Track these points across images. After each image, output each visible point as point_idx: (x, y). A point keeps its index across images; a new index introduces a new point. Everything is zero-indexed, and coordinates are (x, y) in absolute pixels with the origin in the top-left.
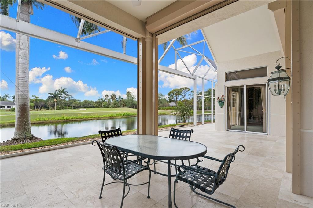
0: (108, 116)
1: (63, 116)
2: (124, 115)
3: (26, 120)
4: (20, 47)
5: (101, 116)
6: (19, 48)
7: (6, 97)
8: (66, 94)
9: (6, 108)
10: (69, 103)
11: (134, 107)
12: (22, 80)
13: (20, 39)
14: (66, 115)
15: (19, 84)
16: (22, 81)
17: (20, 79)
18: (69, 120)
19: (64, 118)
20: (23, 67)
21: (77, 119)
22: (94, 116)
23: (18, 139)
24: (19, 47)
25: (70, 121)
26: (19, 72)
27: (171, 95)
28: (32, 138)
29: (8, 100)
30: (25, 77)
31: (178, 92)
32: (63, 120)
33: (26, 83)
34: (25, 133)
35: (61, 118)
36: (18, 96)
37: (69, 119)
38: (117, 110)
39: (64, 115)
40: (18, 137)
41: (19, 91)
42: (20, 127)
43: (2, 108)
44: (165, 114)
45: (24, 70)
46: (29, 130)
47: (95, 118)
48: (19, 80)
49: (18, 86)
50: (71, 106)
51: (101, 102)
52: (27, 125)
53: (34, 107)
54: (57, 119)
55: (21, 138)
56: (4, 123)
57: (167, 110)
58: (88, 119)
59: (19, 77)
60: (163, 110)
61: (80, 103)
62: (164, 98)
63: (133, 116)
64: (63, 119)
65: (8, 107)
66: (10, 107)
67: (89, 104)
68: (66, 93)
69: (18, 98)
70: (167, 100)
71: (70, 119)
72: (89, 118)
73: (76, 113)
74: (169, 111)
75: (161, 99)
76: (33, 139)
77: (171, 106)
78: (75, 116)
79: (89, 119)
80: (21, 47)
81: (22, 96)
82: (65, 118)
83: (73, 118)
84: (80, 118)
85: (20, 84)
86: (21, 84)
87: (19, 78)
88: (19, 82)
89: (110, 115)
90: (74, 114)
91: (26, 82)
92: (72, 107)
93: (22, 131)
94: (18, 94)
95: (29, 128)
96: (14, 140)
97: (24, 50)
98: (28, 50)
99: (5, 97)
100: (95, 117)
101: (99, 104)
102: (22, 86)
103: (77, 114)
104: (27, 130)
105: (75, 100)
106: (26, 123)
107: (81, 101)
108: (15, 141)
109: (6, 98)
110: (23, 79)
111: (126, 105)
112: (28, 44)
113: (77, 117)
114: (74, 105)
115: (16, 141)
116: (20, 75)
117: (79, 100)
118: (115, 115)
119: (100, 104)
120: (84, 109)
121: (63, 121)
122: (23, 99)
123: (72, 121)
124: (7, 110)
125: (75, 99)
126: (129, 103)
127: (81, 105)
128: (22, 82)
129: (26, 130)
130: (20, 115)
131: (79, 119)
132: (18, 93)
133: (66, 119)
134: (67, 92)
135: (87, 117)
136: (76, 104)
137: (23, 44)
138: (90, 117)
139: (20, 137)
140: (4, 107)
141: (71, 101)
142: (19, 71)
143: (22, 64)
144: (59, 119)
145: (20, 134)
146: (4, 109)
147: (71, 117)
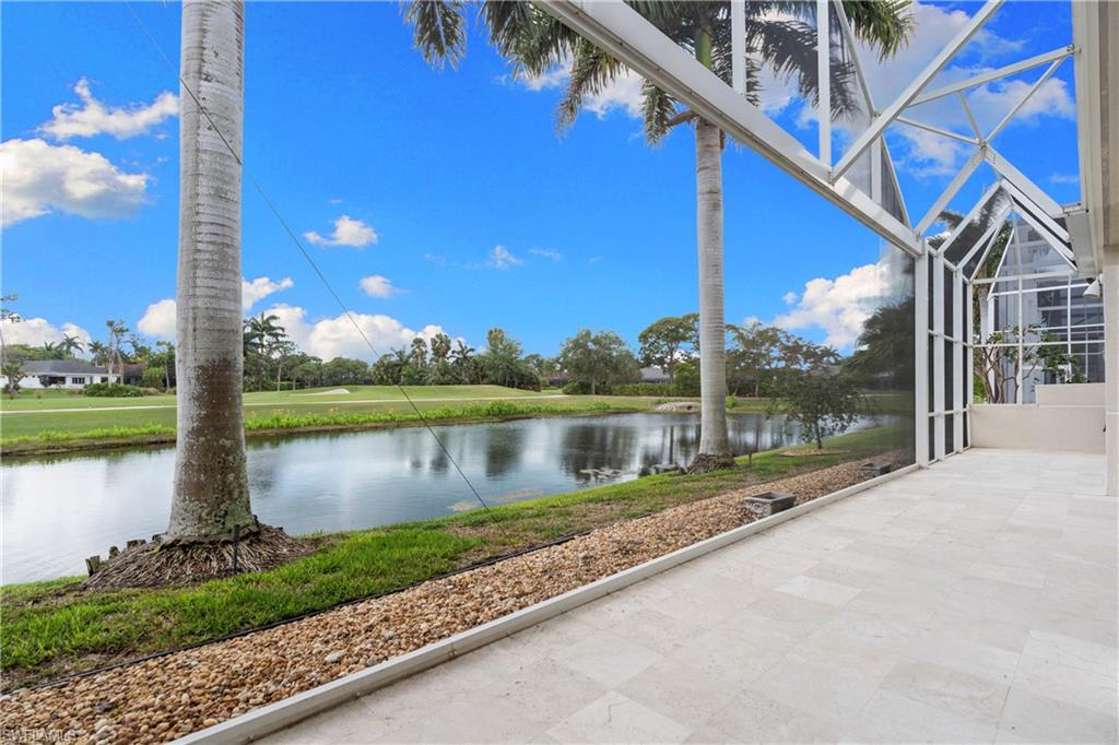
0: (433, 417)
1: (275, 413)
2: (489, 414)
3: (228, 443)
4: (205, 70)
5: (410, 416)
6: (200, 72)
7: (69, 348)
8: (276, 335)
9: (69, 384)
10: (282, 370)
11: (514, 382)
12: (214, 238)
13: (204, 31)
14: (286, 413)
15: (198, 256)
16: (211, 243)
17: (203, 229)
18: (296, 430)
19: (278, 420)
20: (216, 170)
21: (327, 427)
22: (383, 417)
23: (194, 543)
24: (201, 67)
25: (299, 433)
26: (198, 195)
27: (651, 340)
28: (256, 534)
29: (76, 357)
30: (226, 222)
31: (676, 330)
32: (276, 431)
33: (230, 251)
34: (226, 513)
35: (268, 422)
36: (195, 319)
37: (296, 426)
38: (458, 392)
39: (279, 413)
40: (190, 532)
41: (198, 292)
42: (202, 477)
43: (55, 383)
44: (635, 411)
45: (220, 184)
46: (241, 493)
47: (386, 421)
48: (199, 238)
49: (196, 268)
50: (289, 380)
51: (396, 365)
52: (233, 472)
53: (164, 381)
54: (254, 427)
55: (206, 536)
56: (68, 439)
57: (639, 395)
58: (364, 425)
59: (198, 218)
60: (622, 394)
61: (319, 367)
62: (628, 352)
63: (523, 416)
64: (276, 426)
65: (75, 380)
66: (81, 380)
67: (349, 370)
68: (280, 332)
69: (195, 330)
70: (638, 357)
71: (299, 426)
72: (366, 422)
73: (319, 405)
74: (644, 398)
75: (615, 354)
76: (260, 541)
77: (647, 381)
78: (316, 416)
79: (368, 425)
80: (207, 68)
81: (211, 318)
82: (284, 422)
83: (309, 424)
84: (336, 423)
85: (201, 256)
86: (208, 256)
87: (200, 223)
88: (200, 246)
89: (439, 412)
90: (312, 408)
91: (228, 245)
92: (294, 383)
93: (212, 498)
94: (194, 308)
95: (242, 481)
96: (175, 549)
97: (224, 88)
98: (240, 89)
99: (65, 348)
100: (389, 418)
101: (390, 370)
102: (215, 269)
103: (323, 409)
104: (236, 494)
105: (303, 359)
106: (231, 458)
107: (324, 362)
108: (178, 554)
109: (68, 352)
110: (219, 230)
111: (484, 376)
112: (239, 58)
113: (326, 419)
114: (299, 375)
115: (186, 553)
116: (201, 209)
117: (315, 359)
118: (460, 413)
119: (394, 372)
120: (342, 391)
121: (277, 434)
122: (216, 335)
123: (309, 432)
124: (72, 393)
125: (304, 355)
126: (493, 367)
127: (321, 375)
128: (211, 247)
129: (230, 493)
130: (201, 419)
131: (330, 428)
132: (192, 305)
133: (288, 426)
134: (283, 329)
135: (361, 420)
136: (308, 372)
137: (217, 55)
138: (370, 421)
139: (203, 531)
140: (63, 380)
141: (288, 362)
142: (201, 190)
143: (212, 153)
144: (260, 426)
145: (200, 519)
146: (62, 386)
147: (303, 420)
